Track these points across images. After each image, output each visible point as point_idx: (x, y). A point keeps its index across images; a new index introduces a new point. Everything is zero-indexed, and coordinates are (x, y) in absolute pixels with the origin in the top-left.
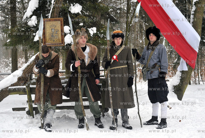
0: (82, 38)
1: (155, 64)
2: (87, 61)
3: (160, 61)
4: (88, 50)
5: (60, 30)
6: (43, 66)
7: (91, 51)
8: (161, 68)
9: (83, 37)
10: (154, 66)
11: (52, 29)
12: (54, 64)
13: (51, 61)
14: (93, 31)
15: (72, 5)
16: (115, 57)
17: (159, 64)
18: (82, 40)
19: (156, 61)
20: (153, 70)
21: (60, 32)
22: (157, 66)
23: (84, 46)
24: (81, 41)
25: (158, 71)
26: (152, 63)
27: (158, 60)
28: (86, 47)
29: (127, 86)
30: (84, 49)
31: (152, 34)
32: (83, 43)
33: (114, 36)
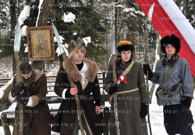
0: (78, 52)
1: (175, 86)
2: (84, 83)
3: (181, 82)
4: (85, 68)
5: (49, 41)
6: (22, 93)
7: (89, 69)
8: (183, 91)
9: (80, 51)
10: (174, 88)
11: (39, 40)
12: (39, 88)
13: (35, 83)
14: (87, 40)
15: (65, 14)
16: (122, 78)
17: (181, 85)
18: (78, 55)
19: (176, 82)
20: (172, 93)
21: (49, 43)
22: (178, 88)
23: (81, 63)
24: (76, 56)
25: (179, 95)
26: (172, 85)
27: (179, 80)
28: (82, 64)
29: (140, 116)
30: (80, 67)
31: (170, 45)
32: (78, 59)
33: (121, 49)
